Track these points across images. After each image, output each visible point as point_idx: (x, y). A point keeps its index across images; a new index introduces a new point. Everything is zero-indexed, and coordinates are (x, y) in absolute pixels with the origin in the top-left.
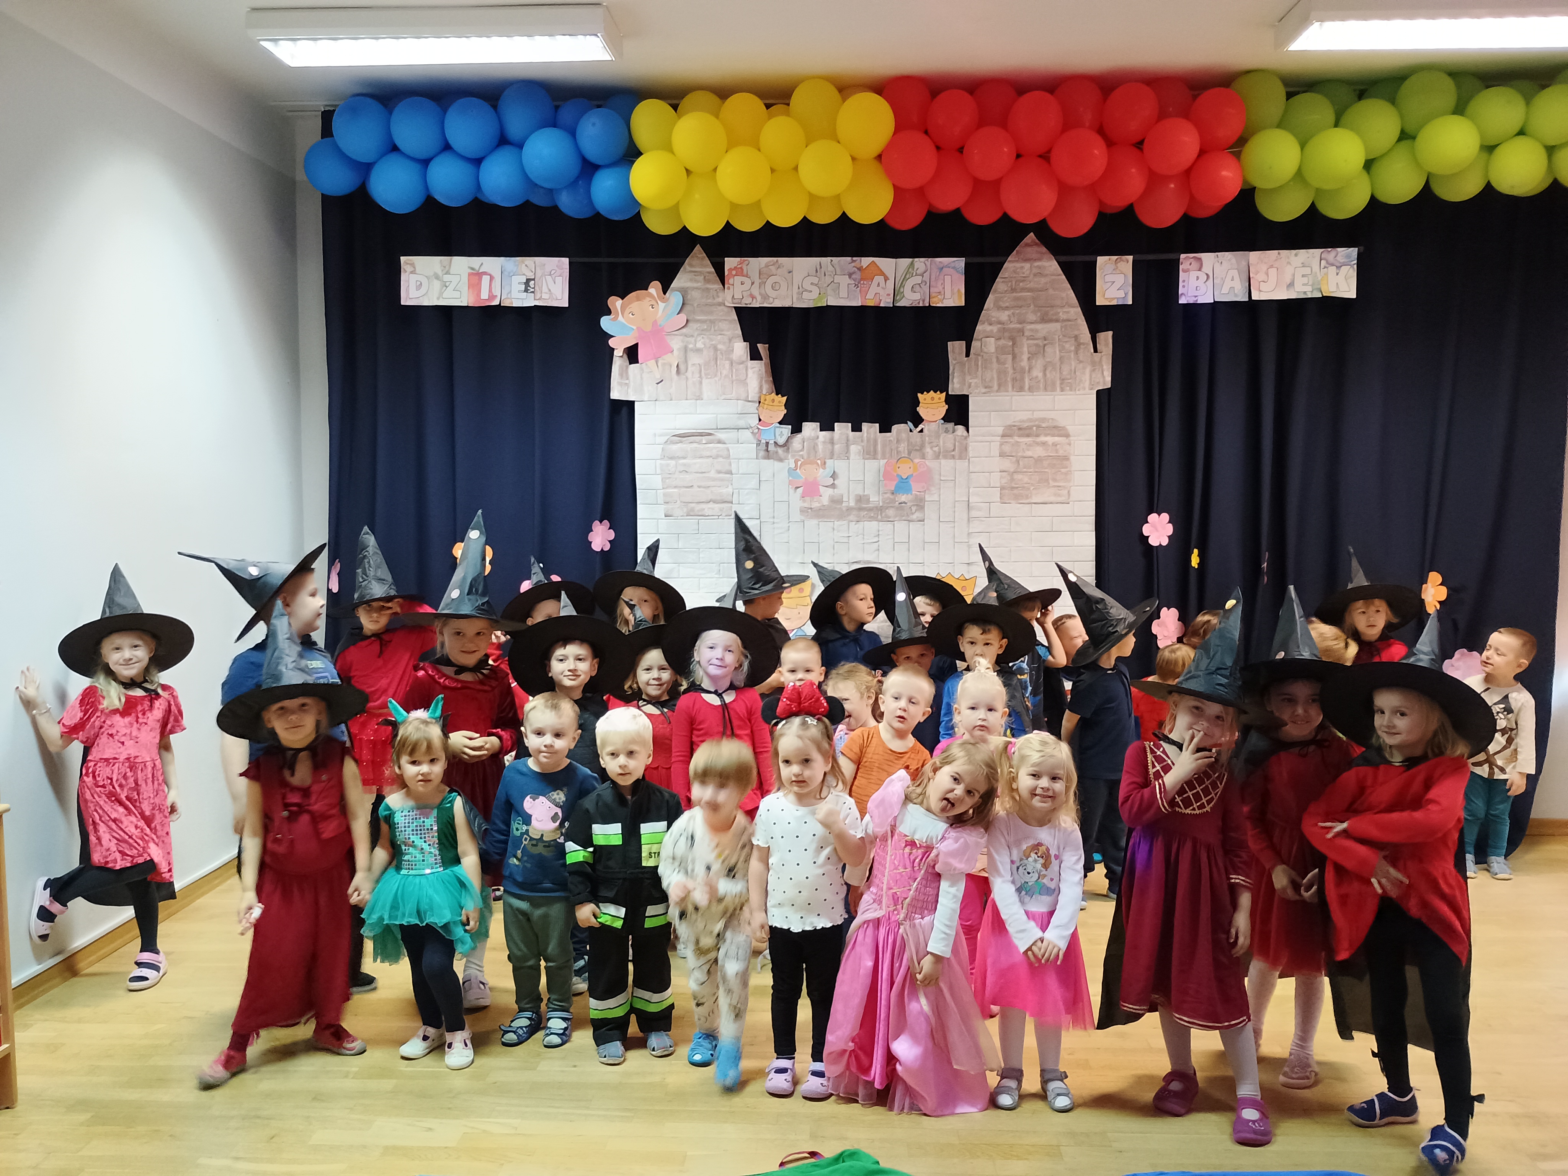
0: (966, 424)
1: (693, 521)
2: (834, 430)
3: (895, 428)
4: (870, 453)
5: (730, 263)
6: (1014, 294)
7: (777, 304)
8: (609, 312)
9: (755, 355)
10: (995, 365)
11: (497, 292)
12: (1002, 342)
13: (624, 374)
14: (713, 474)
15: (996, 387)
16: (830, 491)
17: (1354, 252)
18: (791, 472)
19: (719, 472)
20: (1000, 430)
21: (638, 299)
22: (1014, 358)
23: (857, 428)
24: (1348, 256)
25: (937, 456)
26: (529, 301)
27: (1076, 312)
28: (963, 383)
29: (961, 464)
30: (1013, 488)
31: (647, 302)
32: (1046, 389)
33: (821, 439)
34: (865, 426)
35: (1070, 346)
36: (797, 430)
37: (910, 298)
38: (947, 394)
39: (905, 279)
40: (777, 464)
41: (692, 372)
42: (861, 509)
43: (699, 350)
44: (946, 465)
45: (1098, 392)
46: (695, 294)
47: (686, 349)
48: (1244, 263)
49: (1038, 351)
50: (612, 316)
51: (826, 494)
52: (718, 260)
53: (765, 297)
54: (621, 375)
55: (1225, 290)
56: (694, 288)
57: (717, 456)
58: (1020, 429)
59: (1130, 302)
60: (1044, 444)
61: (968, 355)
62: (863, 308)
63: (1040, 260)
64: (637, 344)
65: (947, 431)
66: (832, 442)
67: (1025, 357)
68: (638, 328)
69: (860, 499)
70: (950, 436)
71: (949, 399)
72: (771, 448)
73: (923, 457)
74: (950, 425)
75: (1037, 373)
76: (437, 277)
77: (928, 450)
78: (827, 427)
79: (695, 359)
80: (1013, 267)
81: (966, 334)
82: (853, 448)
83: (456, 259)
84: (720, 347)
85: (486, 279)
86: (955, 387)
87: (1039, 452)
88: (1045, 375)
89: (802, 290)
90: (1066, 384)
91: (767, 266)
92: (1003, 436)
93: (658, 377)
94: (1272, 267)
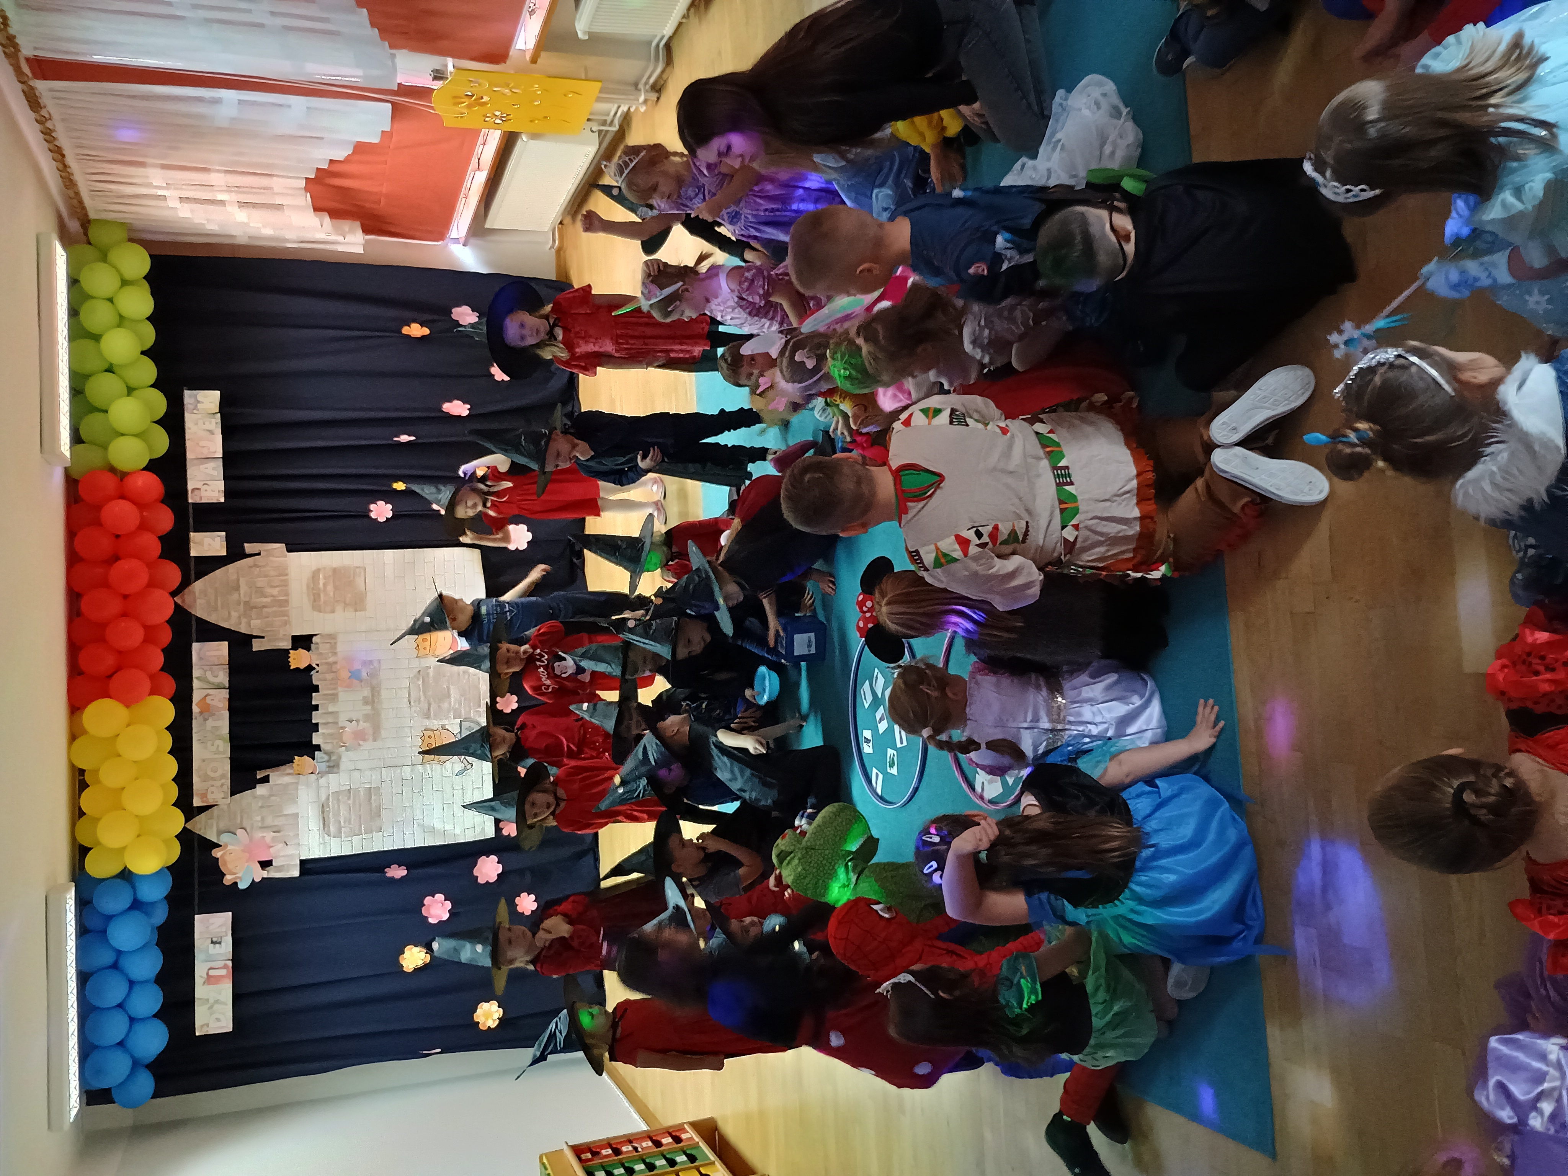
0: (312, 636)
1: (383, 812)
2: (317, 724)
3: (315, 683)
4: (334, 698)
5: (197, 802)
6: (219, 608)
7: (228, 767)
8: (236, 883)
9: (266, 780)
10: (270, 619)
11: (221, 964)
12: (254, 616)
13: (280, 869)
14: (351, 802)
15: (286, 618)
16: (361, 722)
17: (187, 393)
18: (347, 750)
19: (349, 798)
20: (316, 613)
21: (225, 864)
22: (264, 607)
23: (316, 708)
24: (190, 396)
25: (335, 654)
26: (228, 941)
27: (232, 568)
28: (282, 640)
29: (340, 638)
30: (356, 603)
31: (228, 858)
32: (286, 586)
33: (324, 731)
34: (314, 703)
35: (256, 571)
36: (318, 748)
37: (223, 677)
38: (292, 649)
39: (209, 682)
40: (343, 759)
41: (278, 822)
42: (373, 702)
43: (263, 819)
44: (340, 648)
45: (288, 551)
46: (222, 825)
47: (261, 828)
48: (196, 462)
49: (260, 592)
50: (238, 881)
51: (363, 725)
52: (195, 812)
53: (223, 776)
54: (280, 871)
55: (215, 473)
56: (218, 826)
57: (339, 800)
58: (315, 601)
59: (224, 533)
60: (325, 585)
61: (263, 637)
62: (229, 710)
63: (194, 593)
64: (260, 862)
65: (317, 648)
66: (325, 724)
67: (264, 600)
68: (247, 862)
69: (366, 702)
70: (321, 646)
71: (295, 648)
72: (331, 764)
73: (335, 663)
74: (313, 646)
75: (275, 591)
76: (211, 1007)
77: (331, 660)
78: (315, 728)
79: (269, 821)
80: (200, 610)
81: (248, 639)
82: (330, 710)
83: (196, 996)
84: (260, 804)
85: (212, 973)
86: (287, 644)
87: (330, 588)
88: (277, 586)
89: (217, 752)
90: (283, 572)
91: (200, 777)
92: (320, 612)
93: (281, 845)
94: (198, 444)
